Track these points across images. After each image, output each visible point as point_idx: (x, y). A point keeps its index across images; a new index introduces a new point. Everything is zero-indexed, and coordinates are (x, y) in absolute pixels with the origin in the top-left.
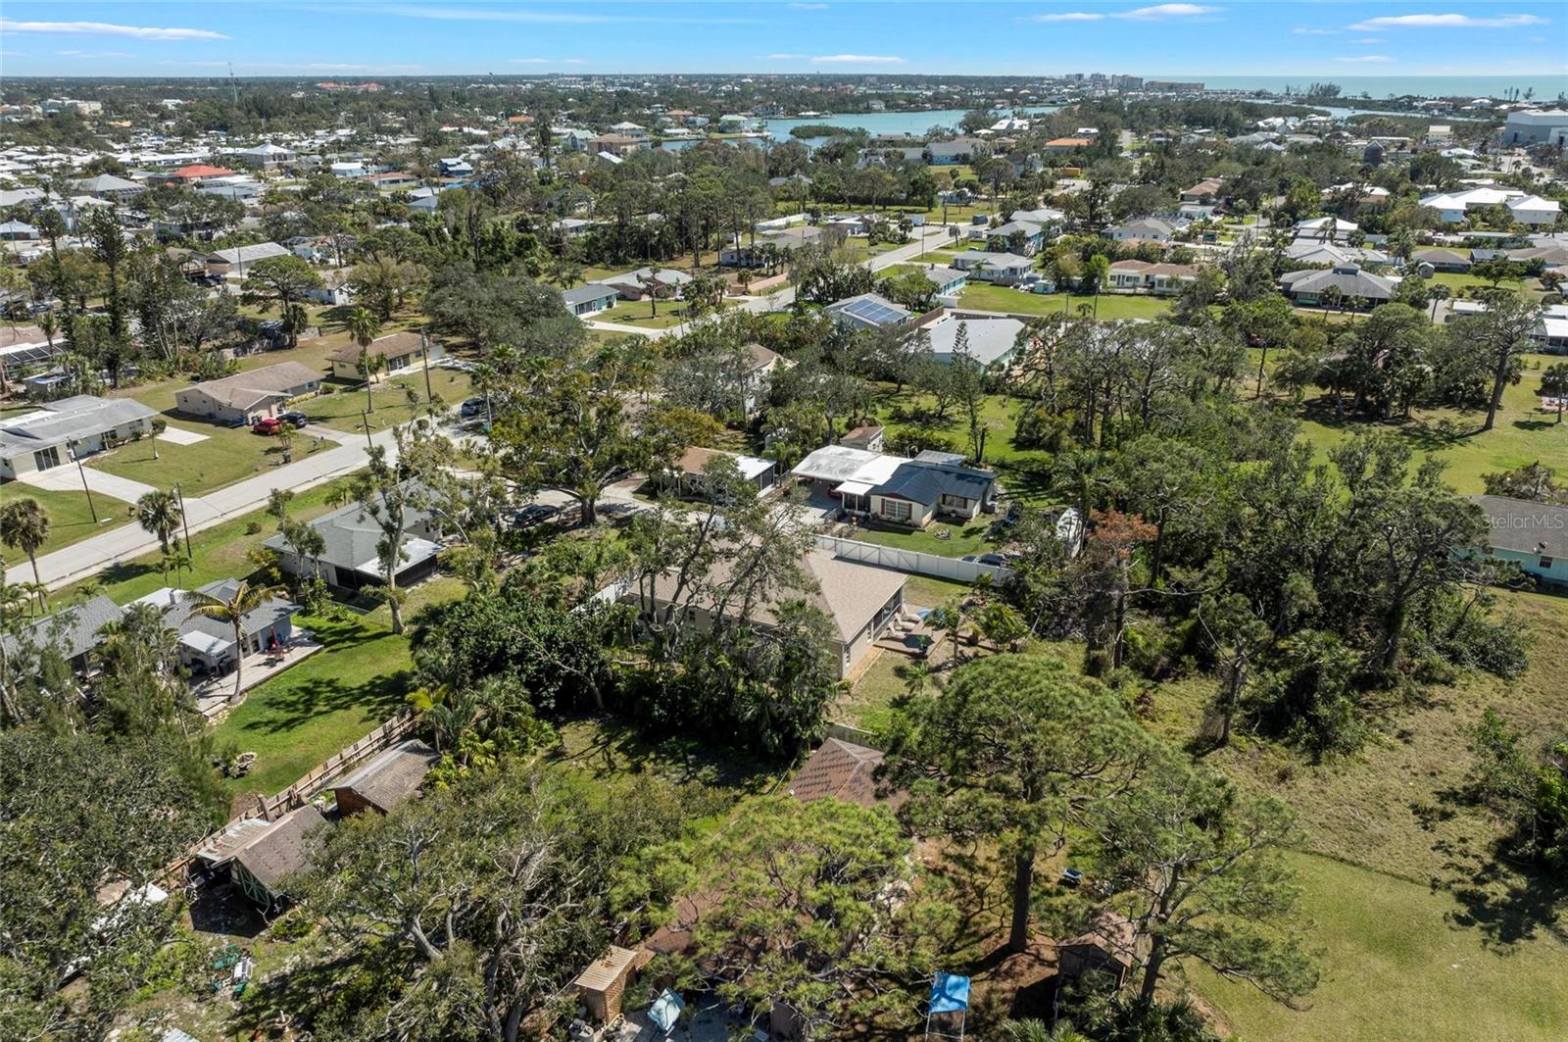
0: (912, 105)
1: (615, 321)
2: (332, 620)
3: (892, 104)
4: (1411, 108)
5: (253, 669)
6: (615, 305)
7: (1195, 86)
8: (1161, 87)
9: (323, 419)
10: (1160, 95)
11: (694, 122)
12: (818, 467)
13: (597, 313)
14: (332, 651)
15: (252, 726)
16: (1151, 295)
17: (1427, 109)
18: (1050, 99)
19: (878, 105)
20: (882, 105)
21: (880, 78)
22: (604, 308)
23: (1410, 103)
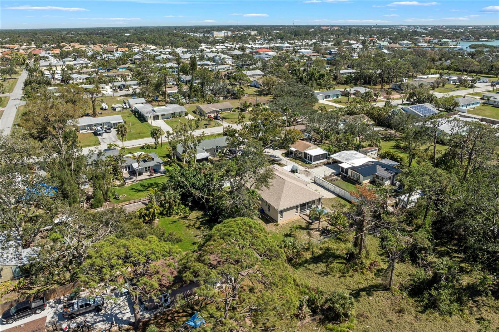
1: (335, 102)
5: (145, 175)
6: (340, 97)
9: (225, 118)
11: (432, 41)
12: (340, 156)
13: (332, 99)
15: (132, 189)
22: (335, 98)
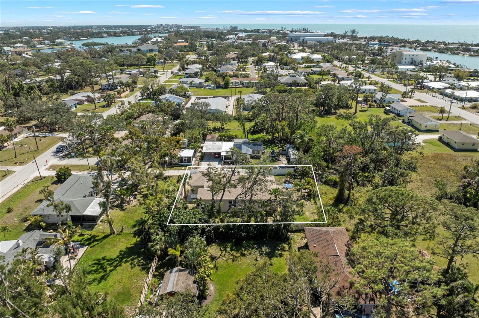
0: (116, 35)
2: (80, 236)
3: (110, 35)
4: (258, 32)
6: (78, 106)
7: (198, 27)
8: (189, 27)
10: (189, 30)
12: (210, 149)
13: (73, 110)
14: (91, 247)
16: (244, 87)
17: (262, 32)
18: (159, 32)
19: (105, 35)
20: (107, 35)
21: (98, 26)
22: (74, 108)
23: (258, 31)
